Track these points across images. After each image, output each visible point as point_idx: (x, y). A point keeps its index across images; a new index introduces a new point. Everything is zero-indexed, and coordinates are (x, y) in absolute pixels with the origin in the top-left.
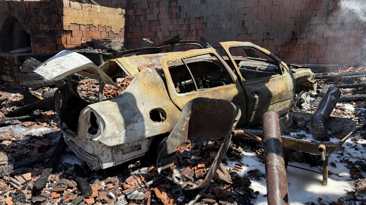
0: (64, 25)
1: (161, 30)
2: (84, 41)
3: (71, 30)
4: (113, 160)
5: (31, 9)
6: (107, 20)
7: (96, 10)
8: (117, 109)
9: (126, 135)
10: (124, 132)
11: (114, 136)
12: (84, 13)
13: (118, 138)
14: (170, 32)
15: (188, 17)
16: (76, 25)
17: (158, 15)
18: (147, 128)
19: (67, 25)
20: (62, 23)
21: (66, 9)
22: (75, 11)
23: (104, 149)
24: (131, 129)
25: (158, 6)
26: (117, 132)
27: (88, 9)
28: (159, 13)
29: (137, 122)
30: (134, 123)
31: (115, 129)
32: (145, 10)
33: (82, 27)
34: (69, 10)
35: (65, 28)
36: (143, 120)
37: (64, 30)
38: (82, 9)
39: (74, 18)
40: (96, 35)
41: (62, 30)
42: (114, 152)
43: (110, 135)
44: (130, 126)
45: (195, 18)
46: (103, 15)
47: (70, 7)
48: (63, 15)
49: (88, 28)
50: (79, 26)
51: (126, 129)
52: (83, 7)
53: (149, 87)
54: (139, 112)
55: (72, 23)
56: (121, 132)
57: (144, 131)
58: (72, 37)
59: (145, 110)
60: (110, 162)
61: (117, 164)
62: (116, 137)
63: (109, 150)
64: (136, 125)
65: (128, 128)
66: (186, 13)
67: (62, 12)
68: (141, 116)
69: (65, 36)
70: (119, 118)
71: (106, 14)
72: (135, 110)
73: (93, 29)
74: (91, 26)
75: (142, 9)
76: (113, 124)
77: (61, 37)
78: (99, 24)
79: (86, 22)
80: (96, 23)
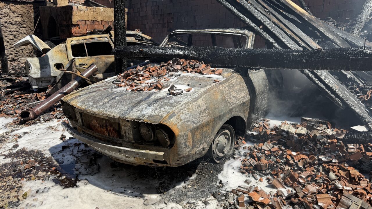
0: (73, 21)
1: (148, 23)
2: (89, 31)
3: (78, 24)
4: (37, 85)
5: (59, 12)
6: (109, 17)
7: (99, 10)
8: (38, 61)
9: (41, 73)
10: (40, 72)
11: (35, 73)
12: (89, 13)
13: (37, 74)
14: (153, 24)
15: (163, 13)
16: (83, 21)
17: (146, 12)
18: (52, 71)
19: (75, 21)
20: (72, 20)
21: (74, 11)
22: (82, 12)
23: (32, 79)
24: (44, 71)
25: (146, 6)
26: (37, 72)
27: (92, 10)
28: (147, 10)
29: (47, 68)
30: (45, 68)
31: (35, 70)
32: (139, 8)
33: (87, 22)
34: (77, 11)
35: (74, 23)
36: (50, 68)
37: (73, 25)
38: (87, 10)
39: (81, 16)
40: (100, 27)
41: (71, 25)
42: (37, 81)
43: (33, 72)
44: (43, 70)
45: (167, 14)
46: (106, 13)
47: (78, 9)
48: (72, 15)
49: (92, 22)
50: (85, 22)
51: (41, 70)
52: (88, 9)
53: (58, 53)
54: (49, 64)
55: (79, 20)
56: (38, 72)
57: (50, 73)
58: (79, 28)
59: (52, 63)
60: (36, 86)
61: (40, 88)
62: (36, 74)
63: (35, 80)
64: (46, 70)
65: (42, 70)
66: (162, 10)
67: (72, 13)
68: (50, 66)
69: (74, 28)
70: (38, 65)
71: (108, 13)
72: (47, 63)
73: (97, 23)
74: (95, 21)
75: (138, 8)
76: (35, 68)
77: (71, 28)
78: (102, 19)
79: (90, 19)
80: (99, 19)
